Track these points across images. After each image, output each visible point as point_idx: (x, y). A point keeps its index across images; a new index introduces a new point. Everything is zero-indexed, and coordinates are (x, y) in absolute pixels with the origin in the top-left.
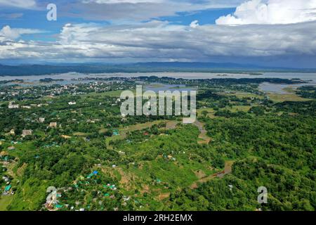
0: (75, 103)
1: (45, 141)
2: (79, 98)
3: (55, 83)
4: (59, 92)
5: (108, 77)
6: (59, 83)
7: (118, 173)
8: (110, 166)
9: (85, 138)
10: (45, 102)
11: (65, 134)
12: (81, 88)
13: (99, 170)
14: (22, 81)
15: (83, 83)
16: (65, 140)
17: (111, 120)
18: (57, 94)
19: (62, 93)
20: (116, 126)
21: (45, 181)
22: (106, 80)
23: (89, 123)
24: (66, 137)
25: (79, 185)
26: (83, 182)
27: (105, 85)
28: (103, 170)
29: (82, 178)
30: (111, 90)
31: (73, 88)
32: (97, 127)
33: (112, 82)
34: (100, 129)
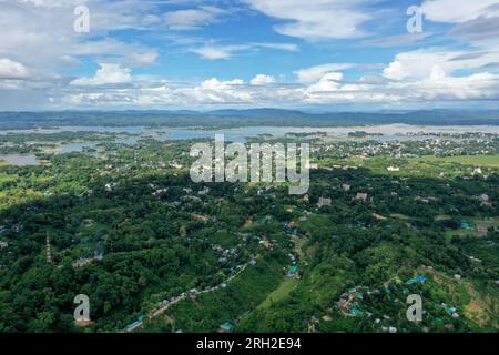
0: (398, 169)
1: (347, 216)
2: (405, 162)
3: (369, 138)
4: (374, 152)
5: (462, 132)
6: (376, 138)
7: (464, 291)
9: (409, 225)
10: (353, 164)
11: (378, 212)
12: (410, 147)
13: (430, 277)
14: (325, 134)
15: (413, 139)
16: (377, 221)
17: (459, 202)
18: (371, 155)
19: (378, 154)
20: (466, 214)
21: (342, 271)
22: (458, 137)
23: (419, 202)
24: (378, 216)
25: (392, 290)
26: (398, 286)
27: (454, 146)
28: (435, 279)
29: (399, 281)
30: (463, 154)
31: (397, 147)
32: (432, 211)
33: (468, 140)
34: (436, 214)
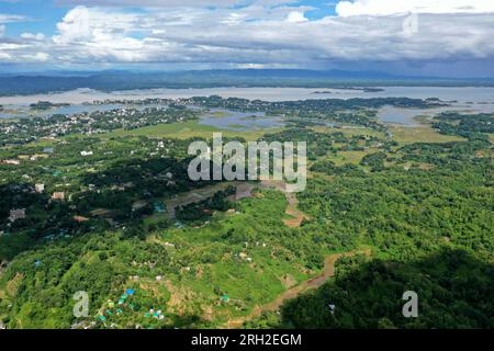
0: (91, 153)
1: (47, 226)
2: (97, 140)
4: (64, 131)
7: (166, 289)
8: (153, 277)
9: (110, 221)
10: (41, 150)
11: (78, 214)
12: (102, 121)
13: (136, 285)
16: (80, 224)
17: (150, 186)
18: (60, 135)
19: (68, 133)
20: (159, 195)
21: (54, 310)
22: (140, 103)
23: (116, 192)
24: (80, 218)
25: (107, 317)
26: (112, 310)
27: (138, 116)
29: (111, 304)
30: (147, 124)
31: (87, 121)
32: (129, 198)
34: (133, 202)
